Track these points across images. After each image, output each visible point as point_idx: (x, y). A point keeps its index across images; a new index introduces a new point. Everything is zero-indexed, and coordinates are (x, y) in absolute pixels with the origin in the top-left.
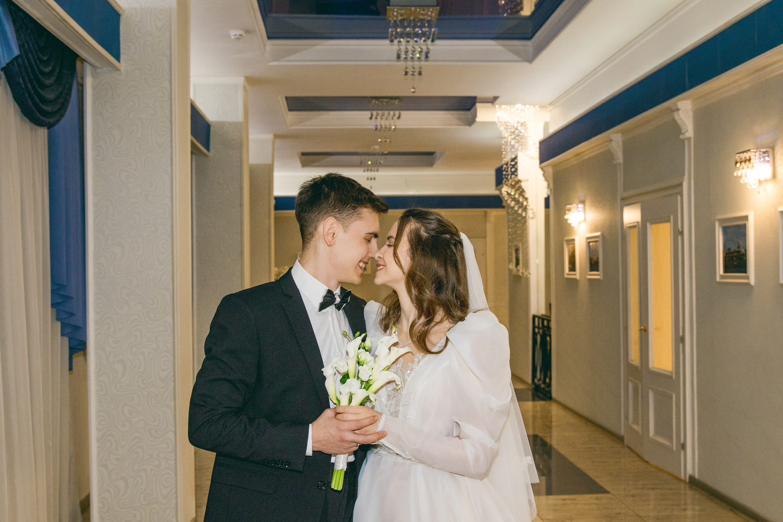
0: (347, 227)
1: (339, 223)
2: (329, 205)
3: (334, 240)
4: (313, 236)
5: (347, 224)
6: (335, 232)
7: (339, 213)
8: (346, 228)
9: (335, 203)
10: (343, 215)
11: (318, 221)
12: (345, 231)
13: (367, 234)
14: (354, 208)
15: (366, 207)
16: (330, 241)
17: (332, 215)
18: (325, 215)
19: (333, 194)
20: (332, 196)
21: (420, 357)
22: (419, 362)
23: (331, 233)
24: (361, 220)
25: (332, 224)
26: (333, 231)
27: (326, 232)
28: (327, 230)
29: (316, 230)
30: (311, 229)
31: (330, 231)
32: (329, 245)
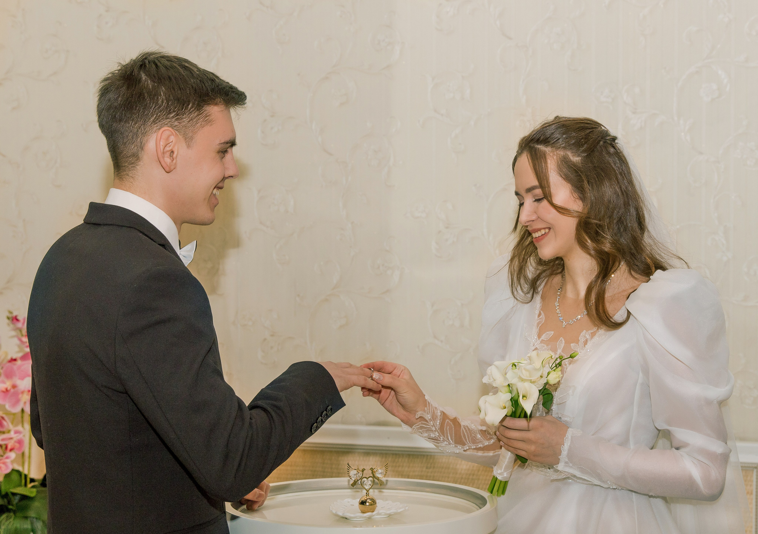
0: (192, 138)
1: (179, 135)
2: (160, 107)
3: (174, 161)
4: (138, 158)
5: (191, 135)
6: (174, 150)
7: (177, 119)
8: (189, 140)
9: (168, 104)
10: (184, 122)
11: (144, 134)
12: (189, 146)
13: (221, 144)
14: (199, 107)
15: (216, 104)
16: (168, 164)
17: (167, 124)
18: (156, 125)
19: (163, 90)
20: (162, 93)
21: (588, 337)
22: (586, 343)
23: (168, 151)
24: (211, 125)
25: (169, 137)
26: (170, 148)
27: (162, 151)
28: (162, 148)
29: (142, 149)
30: (132, 148)
31: (168, 149)
32: (167, 169)
